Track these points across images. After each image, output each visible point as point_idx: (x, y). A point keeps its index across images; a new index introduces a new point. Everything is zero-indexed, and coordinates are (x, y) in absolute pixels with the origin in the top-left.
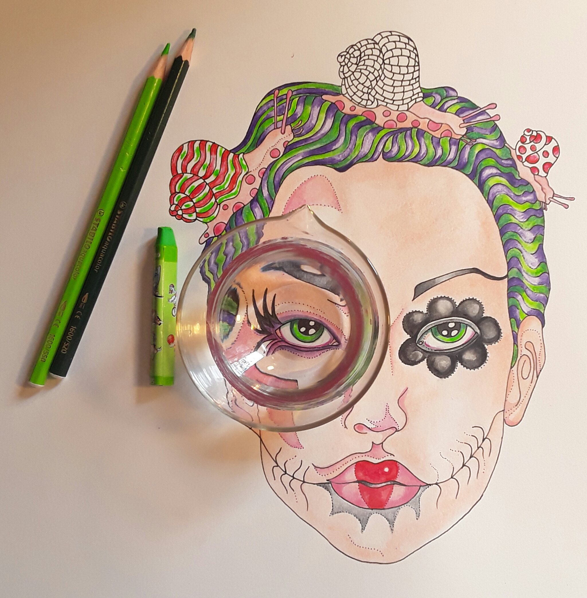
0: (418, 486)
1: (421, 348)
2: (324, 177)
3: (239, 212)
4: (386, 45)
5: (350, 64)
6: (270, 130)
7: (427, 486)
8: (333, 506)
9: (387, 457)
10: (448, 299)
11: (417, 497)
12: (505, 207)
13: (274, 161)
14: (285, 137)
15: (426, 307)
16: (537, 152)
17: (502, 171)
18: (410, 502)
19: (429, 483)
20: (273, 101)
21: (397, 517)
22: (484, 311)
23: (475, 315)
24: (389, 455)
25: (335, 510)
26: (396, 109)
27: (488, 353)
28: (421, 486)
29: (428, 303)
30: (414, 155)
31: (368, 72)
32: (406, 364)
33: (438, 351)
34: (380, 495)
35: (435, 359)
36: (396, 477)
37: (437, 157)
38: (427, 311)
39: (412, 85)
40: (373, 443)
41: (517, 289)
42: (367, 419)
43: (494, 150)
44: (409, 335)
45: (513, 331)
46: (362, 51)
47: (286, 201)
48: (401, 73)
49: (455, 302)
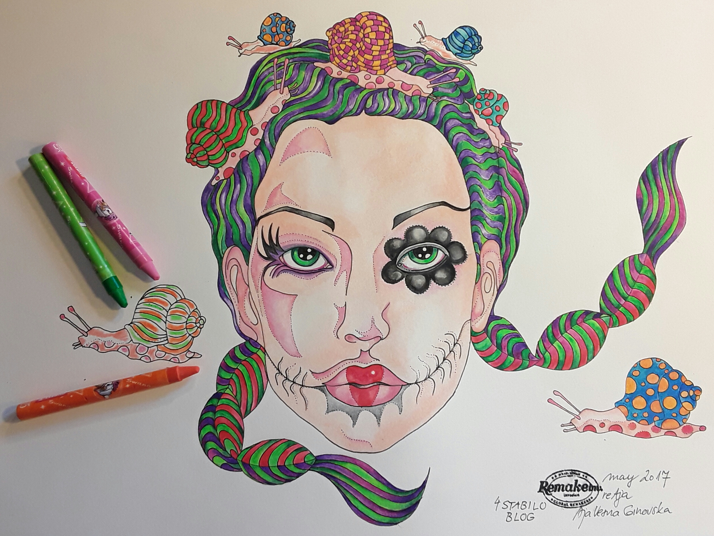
2: (317, 129)
3: (245, 159)
6: (271, 91)
7: (408, 386)
8: (328, 406)
9: (373, 362)
10: (422, 227)
11: (400, 395)
12: (465, 152)
13: (274, 116)
14: (284, 96)
16: (490, 107)
17: (463, 122)
18: (394, 399)
19: (409, 383)
20: (273, 67)
21: (383, 412)
24: (375, 360)
25: (330, 409)
28: (402, 386)
29: (405, 231)
30: (390, 110)
33: (415, 272)
34: (368, 395)
35: (412, 278)
36: (381, 379)
37: (410, 111)
38: (405, 238)
40: (361, 350)
41: (478, 218)
42: (356, 330)
43: (456, 105)
44: (390, 259)
45: (476, 253)
47: (285, 149)
49: (428, 230)
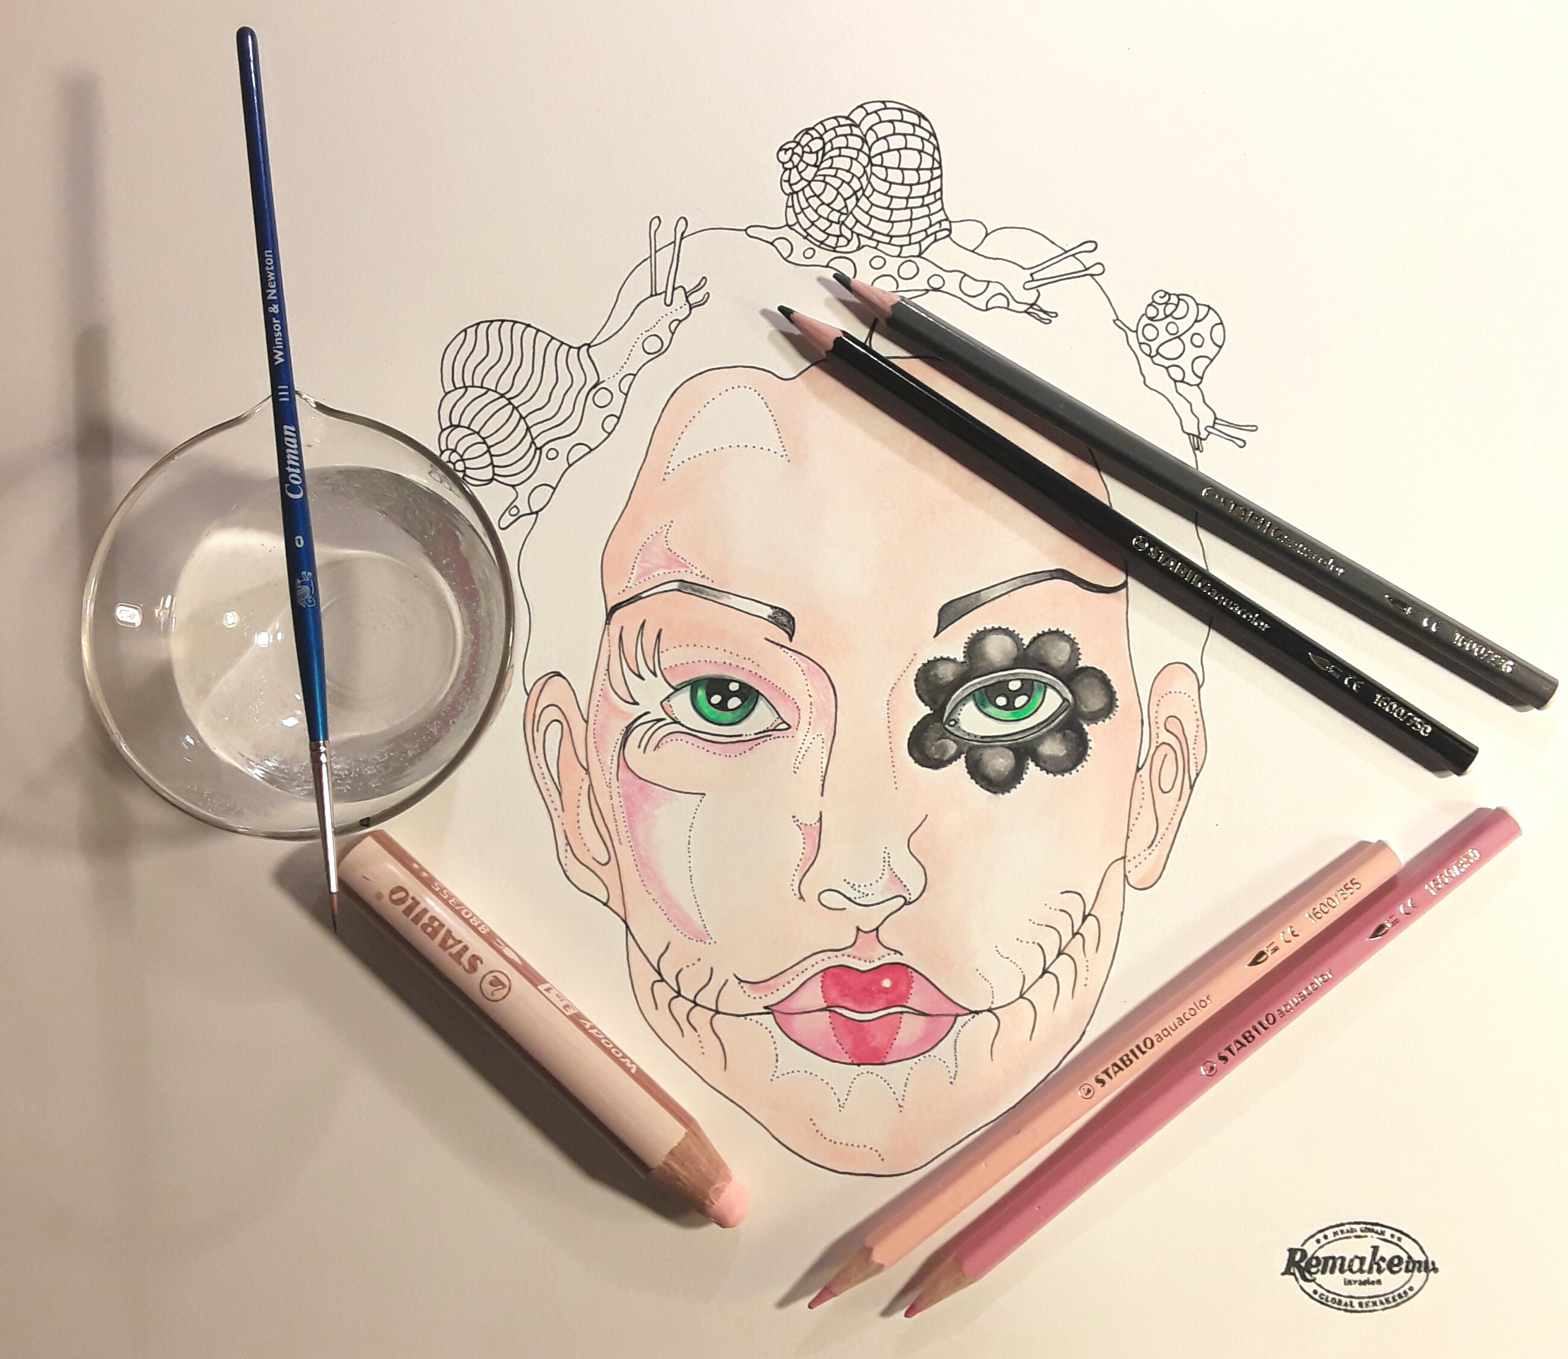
0: (952, 1015)
1: (952, 733)
4: (874, 128)
5: (802, 166)
15: (963, 650)
22: (1080, 657)
23: (1062, 663)
26: (897, 254)
27: (1090, 740)
31: (840, 182)
32: (923, 766)
39: (927, 205)
46: (826, 140)
48: (906, 182)
